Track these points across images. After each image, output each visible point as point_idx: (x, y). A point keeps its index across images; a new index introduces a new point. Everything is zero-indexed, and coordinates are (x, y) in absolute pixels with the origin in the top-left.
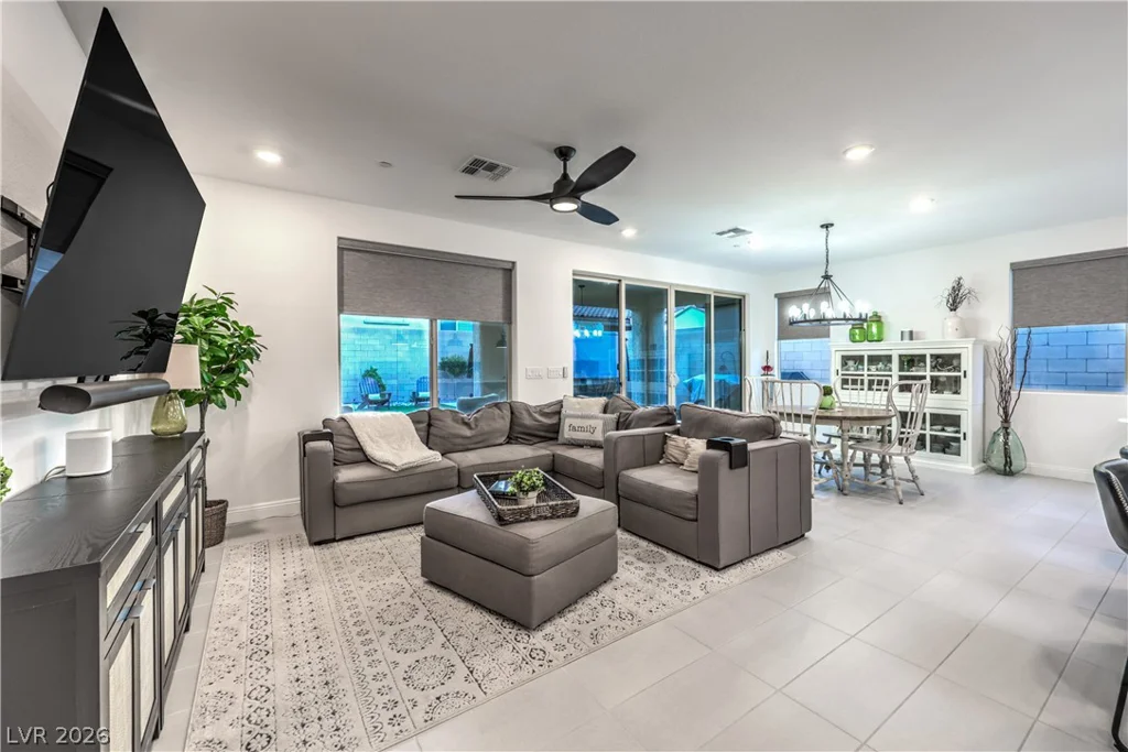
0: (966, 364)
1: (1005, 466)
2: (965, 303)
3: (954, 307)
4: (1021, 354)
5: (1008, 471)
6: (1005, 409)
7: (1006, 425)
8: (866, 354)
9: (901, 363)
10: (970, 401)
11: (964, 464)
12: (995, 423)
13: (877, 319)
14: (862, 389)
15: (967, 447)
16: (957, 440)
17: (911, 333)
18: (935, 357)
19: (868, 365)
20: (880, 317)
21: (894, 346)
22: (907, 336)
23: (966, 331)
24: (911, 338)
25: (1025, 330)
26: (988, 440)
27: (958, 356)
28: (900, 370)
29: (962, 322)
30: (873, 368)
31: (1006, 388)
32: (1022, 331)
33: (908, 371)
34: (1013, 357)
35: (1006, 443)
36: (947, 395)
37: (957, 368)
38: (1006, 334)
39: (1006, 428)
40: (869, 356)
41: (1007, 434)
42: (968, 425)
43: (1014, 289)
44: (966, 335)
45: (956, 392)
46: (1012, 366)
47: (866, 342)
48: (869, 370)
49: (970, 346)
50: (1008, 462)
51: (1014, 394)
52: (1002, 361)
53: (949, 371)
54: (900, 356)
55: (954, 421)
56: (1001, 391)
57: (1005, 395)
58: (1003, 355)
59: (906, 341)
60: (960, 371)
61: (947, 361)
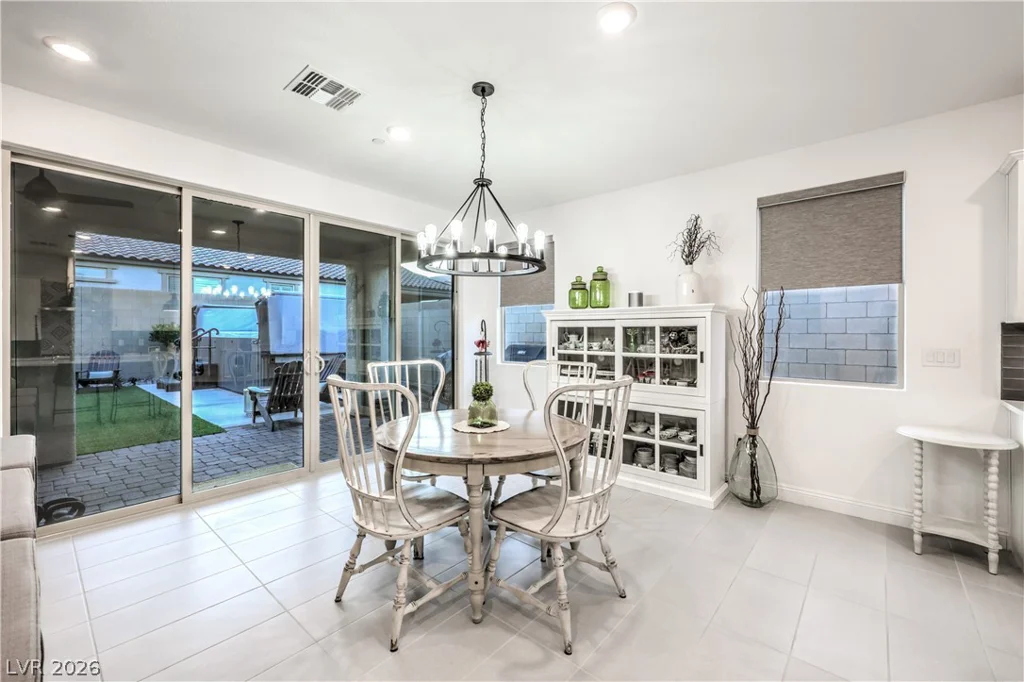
0: (705, 341)
1: (752, 495)
2: (704, 251)
3: (690, 258)
4: (770, 327)
5: (755, 500)
6: (752, 407)
7: (752, 432)
8: (585, 325)
9: (626, 338)
10: (708, 396)
11: (700, 492)
12: (740, 429)
13: (602, 277)
14: (582, 376)
15: (705, 465)
16: (693, 454)
17: (640, 296)
18: (665, 330)
19: (589, 341)
20: (606, 274)
21: (620, 315)
22: (635, 299)
23: (706, 292)
24: (640, 303)
25: (777, 293)
26: (732, 450)
27: (693, 329)
28: (624, 351)
29: (700, 281)
30: (595, 345)
31: (753, 378)
32: (773, 294)
33: (636, 351)
34: (761, 331)
35: (753, 456)
36: (681, 388)
37: (693, 348)
38: (752, 298)
39: (754, 437)
40: (589, 329)
41: (754, 445)
42: (705, 434)
43: (762, 236)
44: (705, 299)
45: (692, 384)
46: (761, 346)
47: (589, 309)
48: (590, 348)
49: (708, 315)
50: (756, 489)
51: (763, 383)
52: (747, 337)
53: (684, 352)
54: (625, 329)
55: (689, 425)
56: (747, 381)
57: (751, 387)
58: (749, 329)
59: (635, 306)
60: (695, 353)
61: (681, 336)
